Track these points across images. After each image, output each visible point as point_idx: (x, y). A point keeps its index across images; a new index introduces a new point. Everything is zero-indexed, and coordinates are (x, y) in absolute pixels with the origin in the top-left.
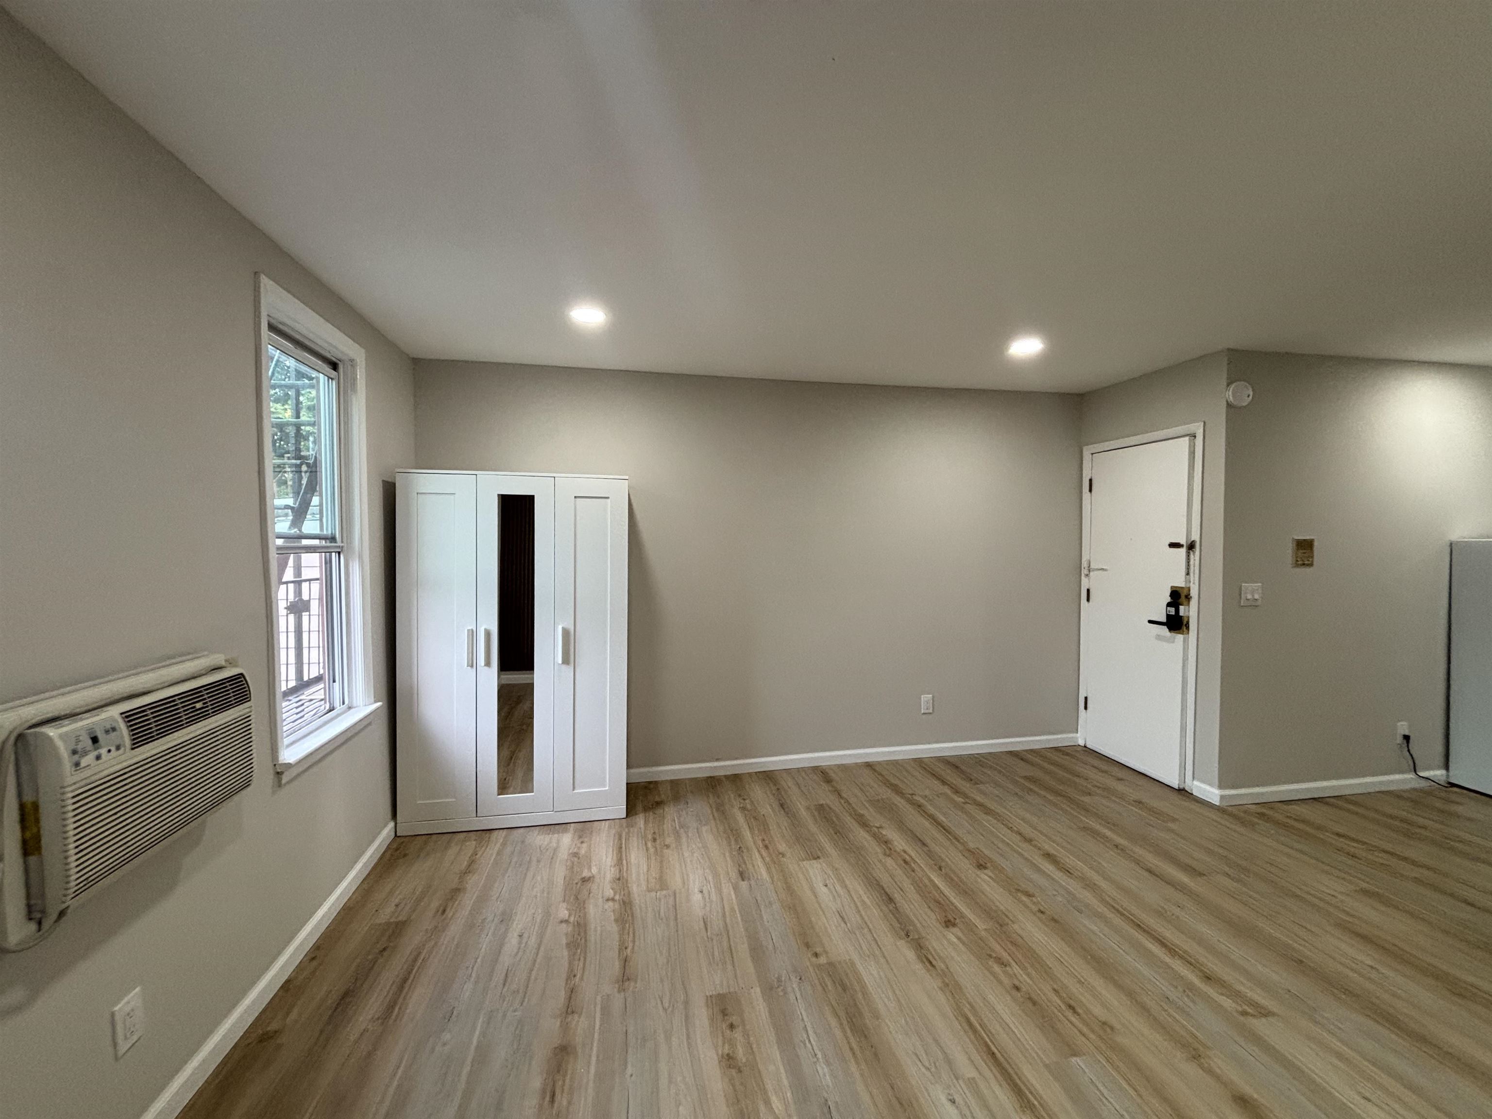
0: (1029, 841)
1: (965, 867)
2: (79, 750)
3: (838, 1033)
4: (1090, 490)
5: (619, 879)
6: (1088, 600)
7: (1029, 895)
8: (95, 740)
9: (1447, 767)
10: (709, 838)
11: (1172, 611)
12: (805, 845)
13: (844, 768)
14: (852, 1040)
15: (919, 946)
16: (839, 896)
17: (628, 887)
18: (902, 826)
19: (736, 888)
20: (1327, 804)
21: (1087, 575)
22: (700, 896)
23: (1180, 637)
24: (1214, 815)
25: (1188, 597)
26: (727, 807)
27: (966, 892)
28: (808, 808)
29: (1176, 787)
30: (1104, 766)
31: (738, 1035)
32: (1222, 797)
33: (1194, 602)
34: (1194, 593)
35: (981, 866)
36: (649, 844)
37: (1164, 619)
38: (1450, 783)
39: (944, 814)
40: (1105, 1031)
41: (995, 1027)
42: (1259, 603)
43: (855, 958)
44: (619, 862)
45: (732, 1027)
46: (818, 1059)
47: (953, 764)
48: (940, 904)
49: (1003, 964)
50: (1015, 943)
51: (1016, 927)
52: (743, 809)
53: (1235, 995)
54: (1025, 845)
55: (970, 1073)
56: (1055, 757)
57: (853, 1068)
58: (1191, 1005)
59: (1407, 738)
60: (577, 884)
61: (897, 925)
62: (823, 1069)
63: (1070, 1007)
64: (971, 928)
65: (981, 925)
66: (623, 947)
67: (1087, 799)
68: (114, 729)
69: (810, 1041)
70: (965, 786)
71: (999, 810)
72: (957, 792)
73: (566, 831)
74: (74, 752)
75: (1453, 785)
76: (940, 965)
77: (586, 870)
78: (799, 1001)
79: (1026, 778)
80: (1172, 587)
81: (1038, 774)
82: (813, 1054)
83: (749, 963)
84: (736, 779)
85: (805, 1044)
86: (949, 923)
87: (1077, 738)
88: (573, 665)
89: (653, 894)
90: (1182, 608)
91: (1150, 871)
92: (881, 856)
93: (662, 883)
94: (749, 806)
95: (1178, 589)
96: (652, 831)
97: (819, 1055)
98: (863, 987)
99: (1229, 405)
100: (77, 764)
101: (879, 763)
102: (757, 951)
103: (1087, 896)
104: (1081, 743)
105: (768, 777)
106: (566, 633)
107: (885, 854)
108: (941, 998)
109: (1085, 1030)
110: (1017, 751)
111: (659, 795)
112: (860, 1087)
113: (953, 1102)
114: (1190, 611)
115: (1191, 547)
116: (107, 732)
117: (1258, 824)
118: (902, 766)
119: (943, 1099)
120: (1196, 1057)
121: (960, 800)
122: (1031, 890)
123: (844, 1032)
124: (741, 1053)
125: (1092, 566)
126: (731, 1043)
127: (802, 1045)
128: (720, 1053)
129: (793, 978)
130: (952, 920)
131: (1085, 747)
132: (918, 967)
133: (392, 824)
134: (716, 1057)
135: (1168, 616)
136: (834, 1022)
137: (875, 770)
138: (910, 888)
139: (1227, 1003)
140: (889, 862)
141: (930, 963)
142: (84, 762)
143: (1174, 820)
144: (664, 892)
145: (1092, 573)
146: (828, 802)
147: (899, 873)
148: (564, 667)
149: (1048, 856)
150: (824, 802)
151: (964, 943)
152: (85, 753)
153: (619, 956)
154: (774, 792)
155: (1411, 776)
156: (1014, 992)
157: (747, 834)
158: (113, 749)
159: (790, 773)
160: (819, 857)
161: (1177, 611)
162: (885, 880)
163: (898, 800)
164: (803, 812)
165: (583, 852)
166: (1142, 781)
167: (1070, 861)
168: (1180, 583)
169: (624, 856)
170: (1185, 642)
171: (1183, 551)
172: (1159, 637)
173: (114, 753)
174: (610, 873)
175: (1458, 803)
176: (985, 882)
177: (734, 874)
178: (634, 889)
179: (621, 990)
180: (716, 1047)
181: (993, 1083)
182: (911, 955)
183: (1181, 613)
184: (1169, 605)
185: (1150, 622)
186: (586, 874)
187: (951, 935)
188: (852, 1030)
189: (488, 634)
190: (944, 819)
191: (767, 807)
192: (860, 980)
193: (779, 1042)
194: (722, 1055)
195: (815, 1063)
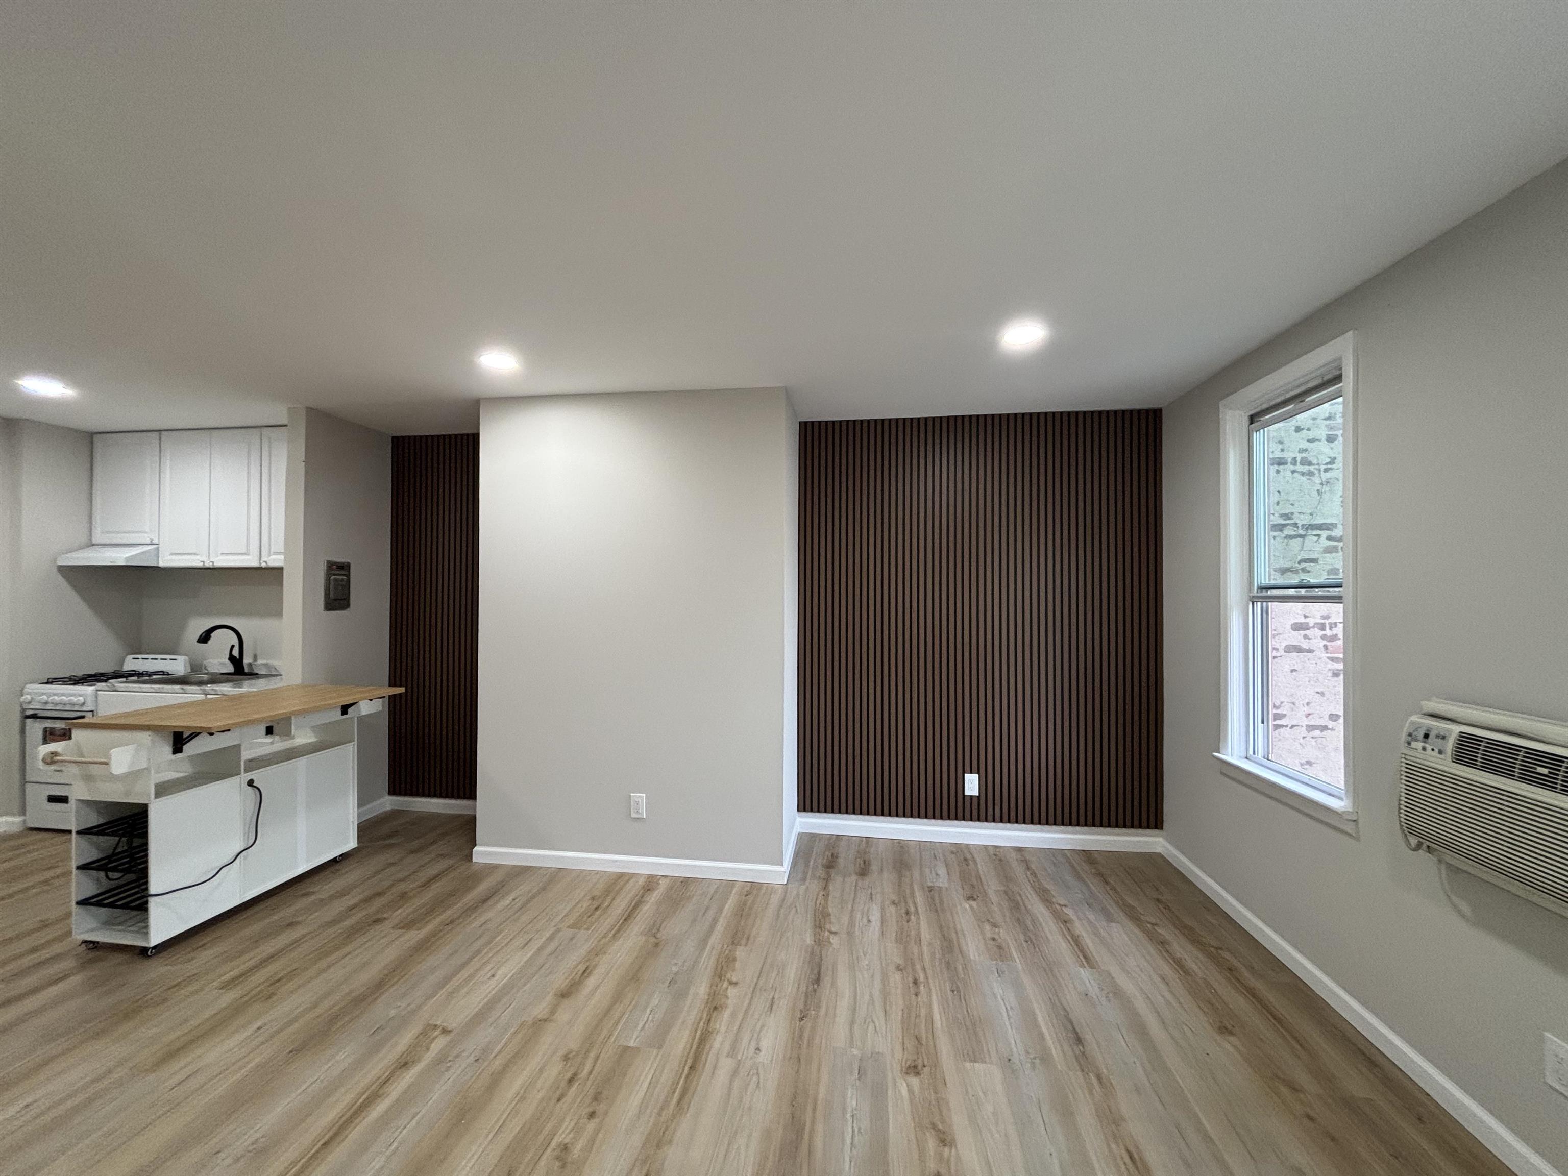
2: (1413, 735)
8: (1426, 736)
31: (932, 1168)
46: (852, 1113)
55: (726, 1065)
57: (822, 1093)
62: (852, 1103)
68: (1444, 738)
69: (853, 1131)
74: (1410, 735)
82: (855, 1118)
85: (859, 1129)
97: (848, 1116)
100: (1409, 743)
109: (590, 1060)
113: (758, 1049)
116: (1438, 736)
119: (764, 1054)
123: (812, 1130)
124: (931, 1143)
126: (940, 1158)
127: (862, 1131)
128: (953, 1151)
134: (959, 1146)
136: (819, 1142)
142: (1414, 744)
152: (1416, 740)
156: (600, 1112)
158: (1436, 750)
173: (1436, 753)
180: (959, 1158)
181: (712, 1052)
188: (803, 1129)
193: (885, 1142)
194: (951, 1146)
195: (856, 1109)
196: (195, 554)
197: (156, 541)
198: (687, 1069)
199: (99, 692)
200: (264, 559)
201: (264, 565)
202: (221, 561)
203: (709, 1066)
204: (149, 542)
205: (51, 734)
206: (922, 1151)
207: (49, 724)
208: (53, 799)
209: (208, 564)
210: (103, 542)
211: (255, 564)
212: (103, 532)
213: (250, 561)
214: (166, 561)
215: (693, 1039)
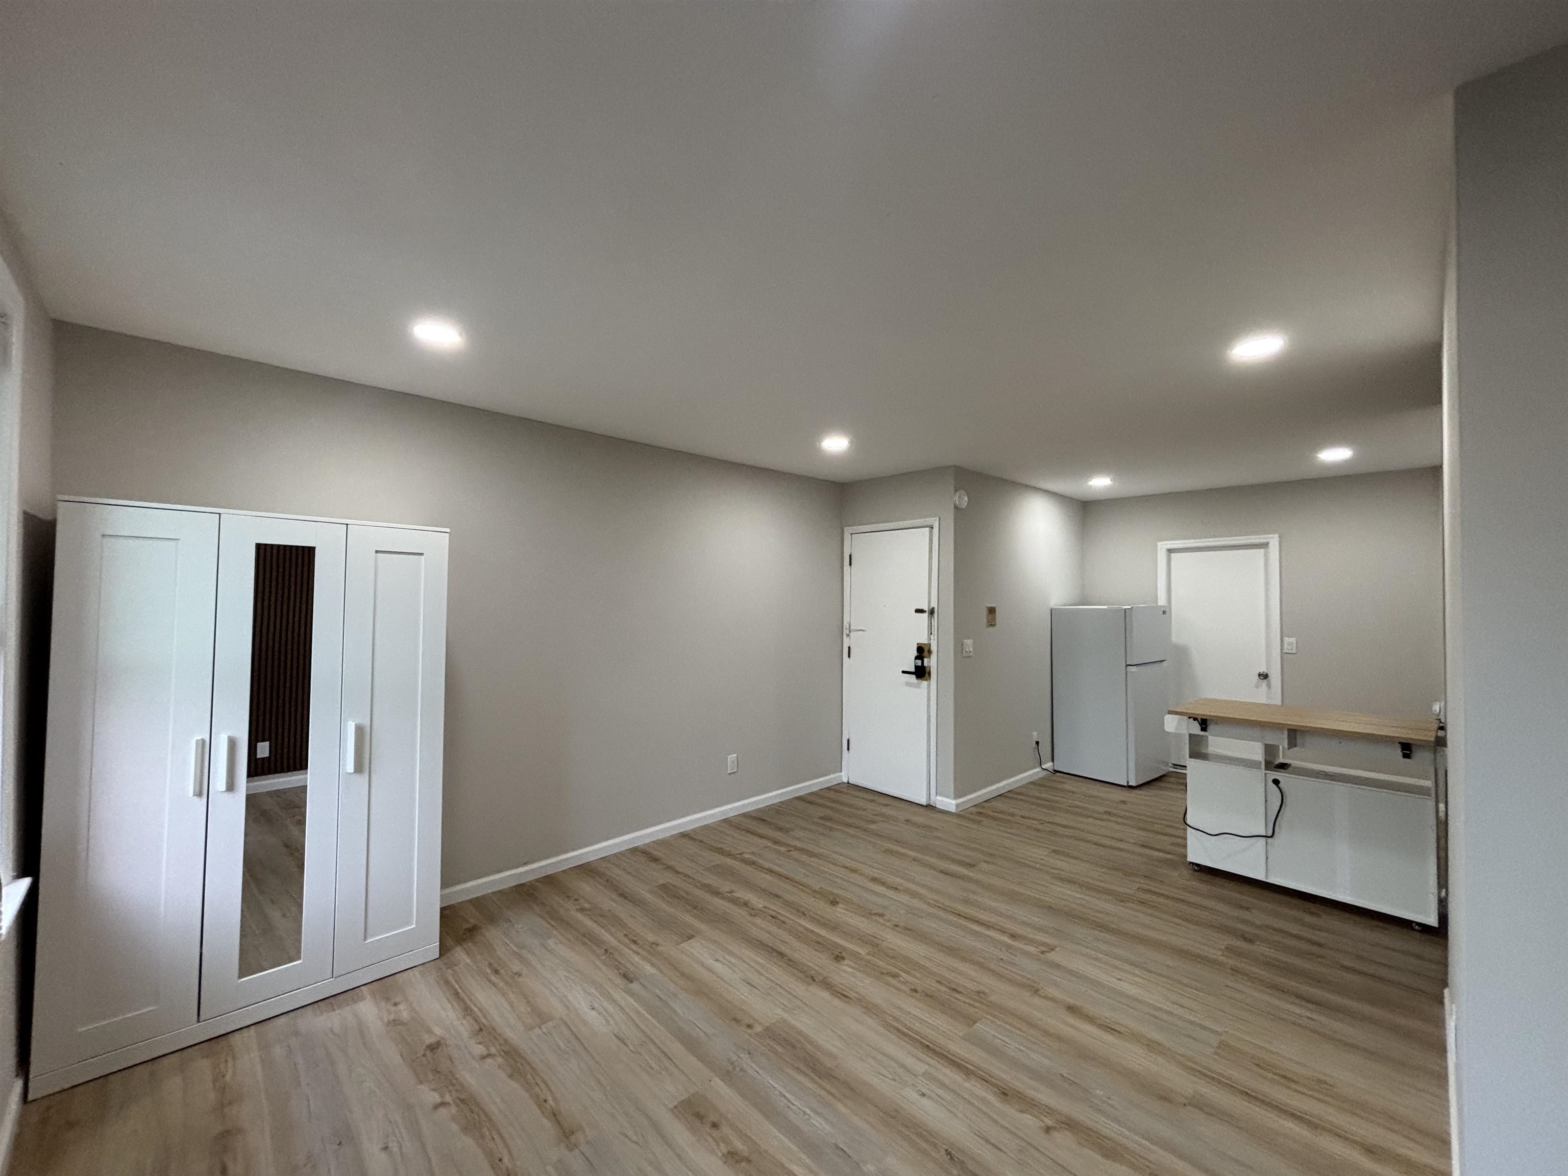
0: (854, 871)
1: (820, 907)
3: (810, 1085)
4: (850, 564)
5: (481, 1030)
6: (849, 656)
7: (882, 915)
9: (1053, 760)
10: (564, 951)
11: (919, 663)
12: (672, 929)
13: (662, 843)
14: (824, 1084)
15: (827, 985)
16: (735, 965)
17: (500, 1035)
18: (748, 884)
19: (631, 994)
20: (1006, 797)
21: (848, 635)
22: (594, 1013)
23: (924, 683)
24: (955, 821)
25: (930, 652)
26: (561, 911)
27: (834, 927)
28: (651, 892)
29: (924, 804)
30: (871, 797)
31: (726, 1130)
32: (957, 806)
33: (934, 657)
34: (934, 648)
35: (834, 903)
36: (493, 978)
37: (913, 670)
38: (1055, 771)
39: (780, 866)
40: (981, 997)
41: (917, 1026)
42: (971, 654)
43: (786, 1016)
44: (467, 1011)
45: (715, 1125)
46: (809, 1115)
47: (760, 817)
48: (820, 944)
49: (895, 976)
50: (892, 956)
51: (885, 943)
52: (582, 910)
53: (1031, 942)
54: (853, 875)
55: (921, 1068)
56: (831, 795)
57: (840, 1106)
58: (1013, 957)
59: (1037, 743)
60: (424, 1055)
61: (801, 975)
62: (817, 1121)
63: (954, 990)
64: (856, 956)
65: (862, 951)
66: (541, 1103)
67: (873, 827)
69: (793, 1104)
70: (778, 835)
71: (817, 850)
72: (776, 842)
73: (362, 998)
75: (1057, 771)
76: (852, 994)
77: (426, 1036)
78: (760, 1072)
79: (821, 818)
80: (918, 644)
81: (829, 812)
82: (802, 1112)
83: (692, 1059)
84: (550, 880)
86: (839, 958)
87: (841, 776)
88: (367, 772)
89: (537, 1031)
90: (926, 660)
91: (942, 872)
92: (748, 917)
93: (542, 1017)
94: (586, 906)
95: (923, 646)
96: (487, 964)
97: (808, 1111)
98: (806, 1037)
99: (956, 507)
101: (693, 830)
102: (691, 1044)
103: (915, 903)
104: (845, 780)
105: (586, 870)
106: (359, 730)
107: (751, 915)
108: (870, 1021)
109: (972, 1002)
110: (802, 796)
111: (466, 921)
112: (855, 1120)
113: (923, 1095)
114: (931, 662)
115: (932, 612)
117: (982, 821)
118: (716, 829)
119: (915, 1096)
120: (1036, 991)
121: (783, 849)
122: (880, 911)
124: (739, 1145)
125: (852, 628)
126: (725, 1140)
127: (789, 1109)
128: (720, 1154)
129: (742, 1055)
130: (839, 954)
131: (848, 783)
132: (836, 1002)
133: (19, 1084)
134: (719, 1161)
135: (916, 667)
136: (801, 1078)
137: (694, 840)
138: (790, 939)
139: (1031, 949)
140: (759, 921)
141: (845, 996)
143: (937, 829)
144: (550, 1024)
145: (852, 634)
146: (668, 880)
147: (774, 929)
148: (357, 776)
149: (874, 880)
150: (665, 882)
151: (860, 971)
153: (543, 1113)
154: (604, 884)
155: (1038, 769)
156: (914, 994)
157: (607, 936)
159: (609, 861)
160: (692, 936)
161: (923, 663)
162: (764, 936)
163: (729, 861)
164: (647, 896)
165: (405, 1015)
166: (902, 805)
167: (891, 879)
168: (924, 640)
169: (469, 1002)
170: (929, 686)
171: (926, 615)
172: (908, 684)
174: (464, 1028)
175: (1064, 783)
176: (840, 913)
177: (619, 981)
178: (509, 1034)
179: (571, 1147)
180: (712, 1152)
181: (939, 1066)
182: (826, 995)
183: (925, 664)
184: (916, 658)
185: (903, 672)
186: (429, 1040)
187: (846, 966)
188: (820, 1078)
189: (232, 744)
190: (781, 870)
191: (608, 902)
192: (800, 1033)
193: (767, 1117)
194: (723, 1155)
195: (808, 1119)
198: (927, 1043)
203: (924, 1057)
206: (744, 1137)
215: (962, 1060)
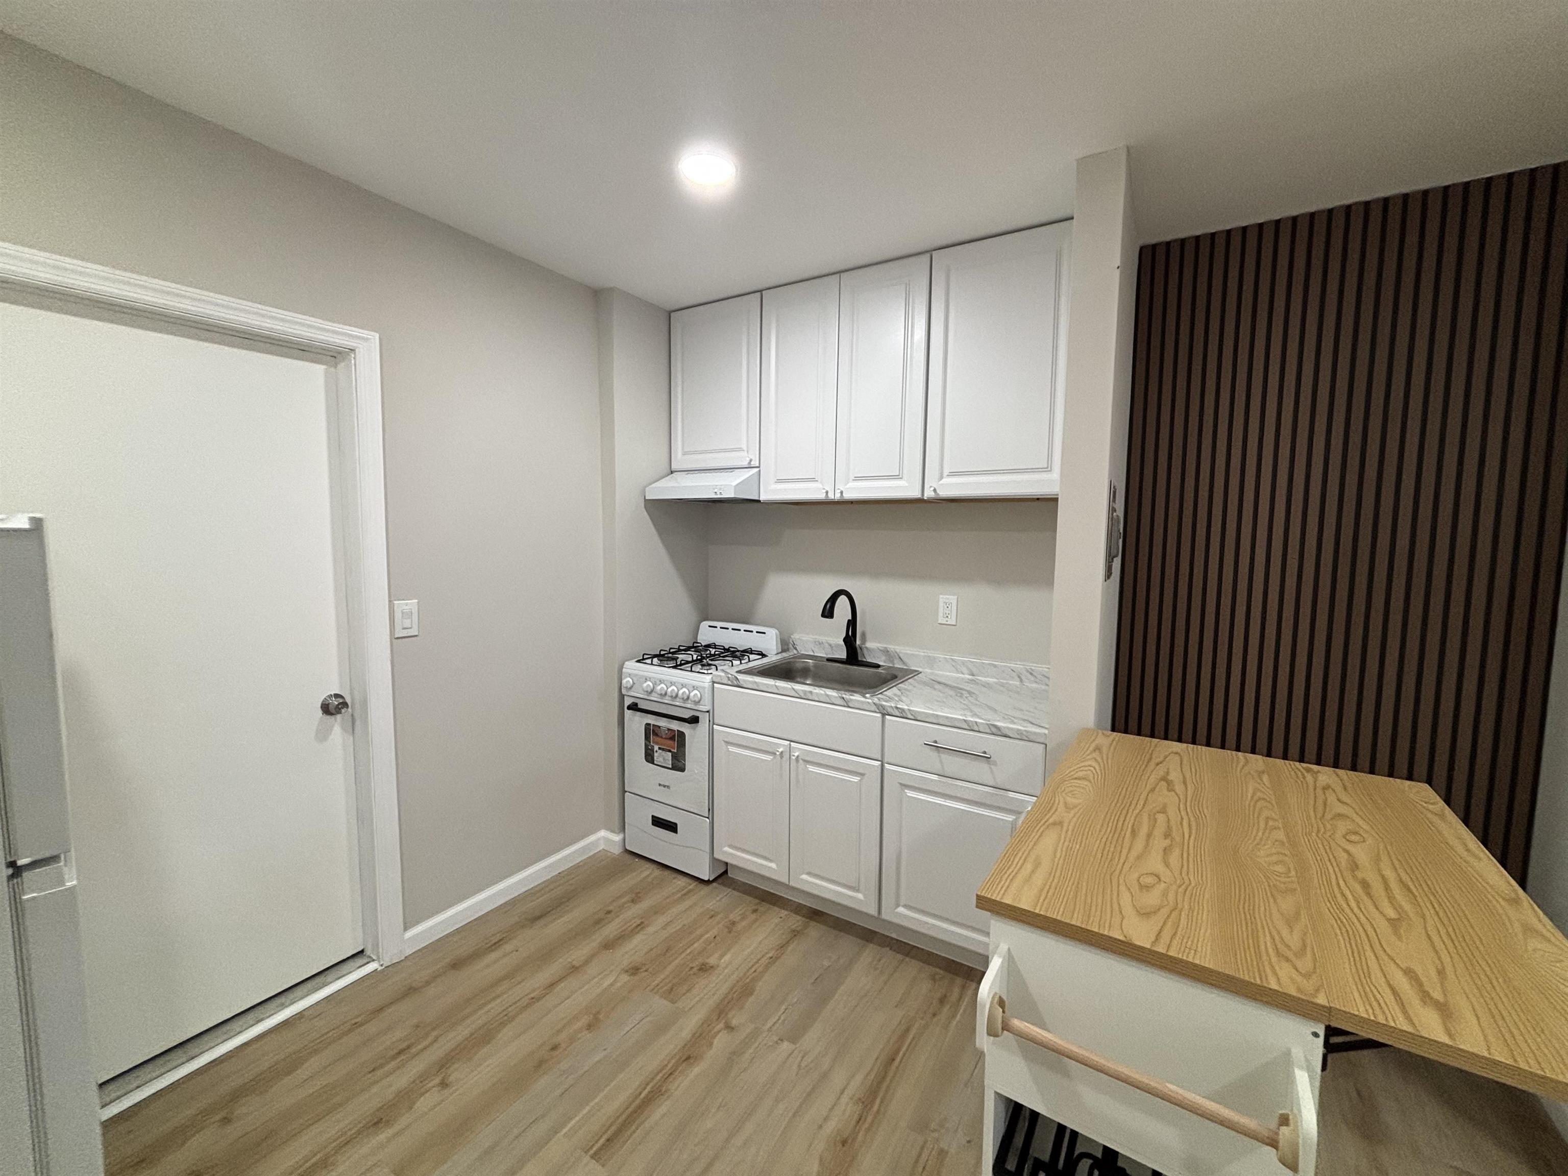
196: (813, 480)
197: (755, 463)
199: (715, 685)
200: (930, 483)
201: (929, 494)
202: (854, 491)
204: (745, 464)
205: (655, 734)
207: (652, 720)
208: (658, 822)
209: (834, 496)
210: (685, 467)
211: (914, 492)
212: (684, 454)
213: (907, 489)
214: (771, 492)
